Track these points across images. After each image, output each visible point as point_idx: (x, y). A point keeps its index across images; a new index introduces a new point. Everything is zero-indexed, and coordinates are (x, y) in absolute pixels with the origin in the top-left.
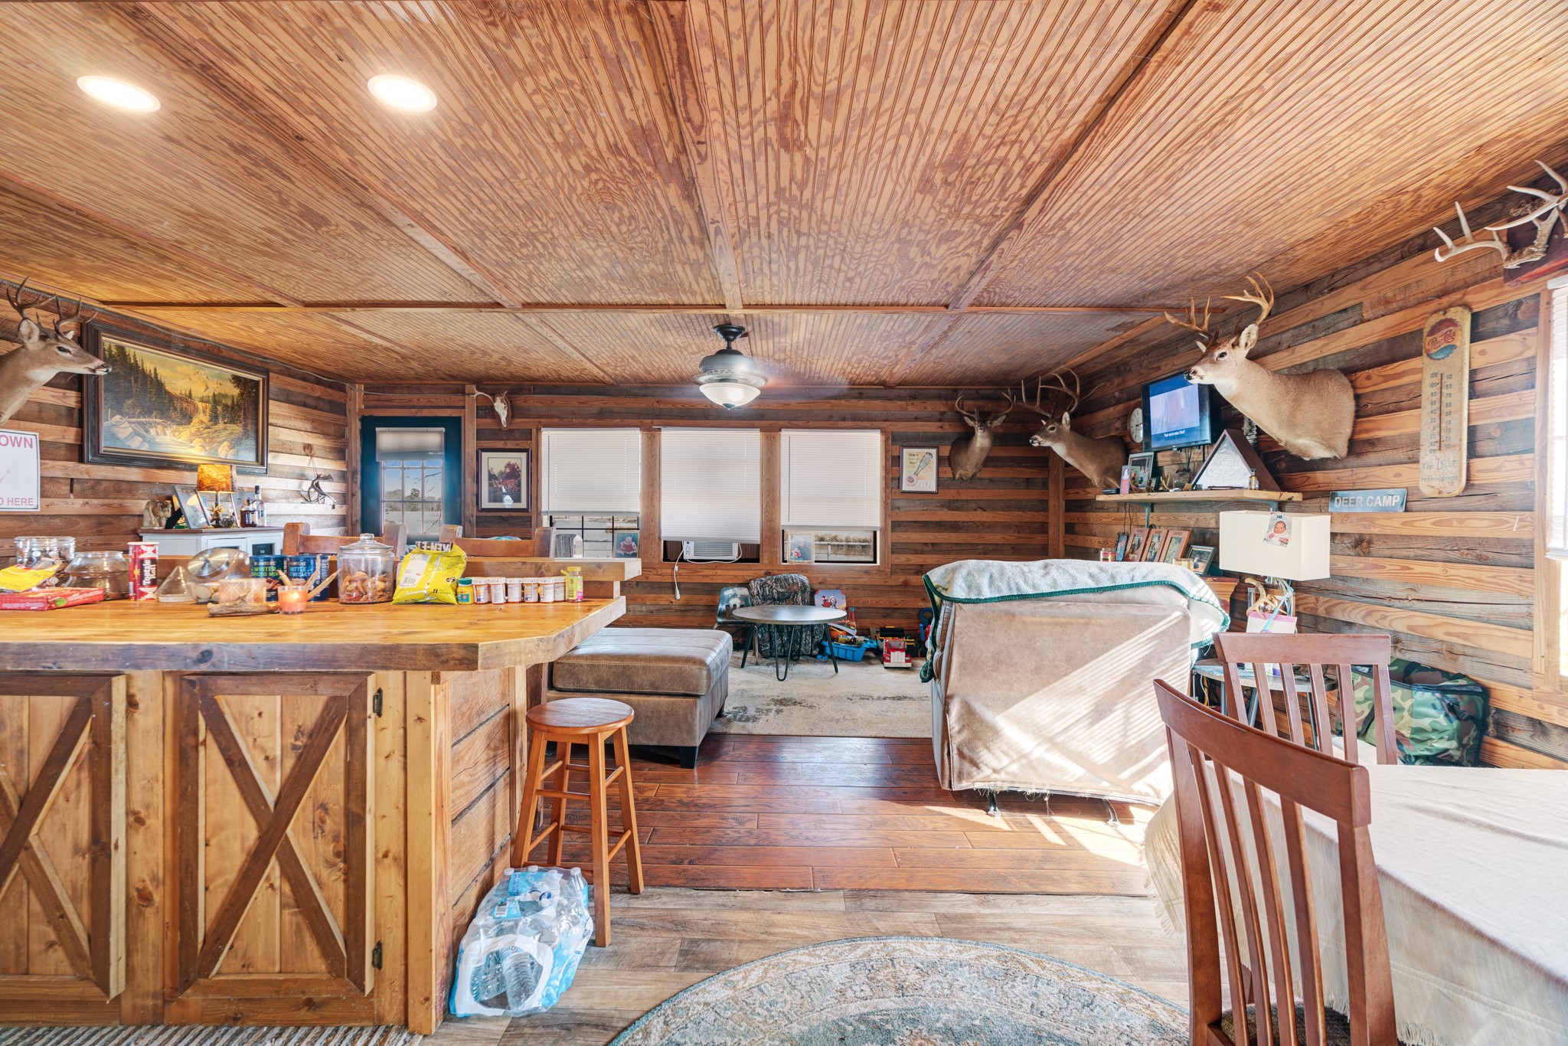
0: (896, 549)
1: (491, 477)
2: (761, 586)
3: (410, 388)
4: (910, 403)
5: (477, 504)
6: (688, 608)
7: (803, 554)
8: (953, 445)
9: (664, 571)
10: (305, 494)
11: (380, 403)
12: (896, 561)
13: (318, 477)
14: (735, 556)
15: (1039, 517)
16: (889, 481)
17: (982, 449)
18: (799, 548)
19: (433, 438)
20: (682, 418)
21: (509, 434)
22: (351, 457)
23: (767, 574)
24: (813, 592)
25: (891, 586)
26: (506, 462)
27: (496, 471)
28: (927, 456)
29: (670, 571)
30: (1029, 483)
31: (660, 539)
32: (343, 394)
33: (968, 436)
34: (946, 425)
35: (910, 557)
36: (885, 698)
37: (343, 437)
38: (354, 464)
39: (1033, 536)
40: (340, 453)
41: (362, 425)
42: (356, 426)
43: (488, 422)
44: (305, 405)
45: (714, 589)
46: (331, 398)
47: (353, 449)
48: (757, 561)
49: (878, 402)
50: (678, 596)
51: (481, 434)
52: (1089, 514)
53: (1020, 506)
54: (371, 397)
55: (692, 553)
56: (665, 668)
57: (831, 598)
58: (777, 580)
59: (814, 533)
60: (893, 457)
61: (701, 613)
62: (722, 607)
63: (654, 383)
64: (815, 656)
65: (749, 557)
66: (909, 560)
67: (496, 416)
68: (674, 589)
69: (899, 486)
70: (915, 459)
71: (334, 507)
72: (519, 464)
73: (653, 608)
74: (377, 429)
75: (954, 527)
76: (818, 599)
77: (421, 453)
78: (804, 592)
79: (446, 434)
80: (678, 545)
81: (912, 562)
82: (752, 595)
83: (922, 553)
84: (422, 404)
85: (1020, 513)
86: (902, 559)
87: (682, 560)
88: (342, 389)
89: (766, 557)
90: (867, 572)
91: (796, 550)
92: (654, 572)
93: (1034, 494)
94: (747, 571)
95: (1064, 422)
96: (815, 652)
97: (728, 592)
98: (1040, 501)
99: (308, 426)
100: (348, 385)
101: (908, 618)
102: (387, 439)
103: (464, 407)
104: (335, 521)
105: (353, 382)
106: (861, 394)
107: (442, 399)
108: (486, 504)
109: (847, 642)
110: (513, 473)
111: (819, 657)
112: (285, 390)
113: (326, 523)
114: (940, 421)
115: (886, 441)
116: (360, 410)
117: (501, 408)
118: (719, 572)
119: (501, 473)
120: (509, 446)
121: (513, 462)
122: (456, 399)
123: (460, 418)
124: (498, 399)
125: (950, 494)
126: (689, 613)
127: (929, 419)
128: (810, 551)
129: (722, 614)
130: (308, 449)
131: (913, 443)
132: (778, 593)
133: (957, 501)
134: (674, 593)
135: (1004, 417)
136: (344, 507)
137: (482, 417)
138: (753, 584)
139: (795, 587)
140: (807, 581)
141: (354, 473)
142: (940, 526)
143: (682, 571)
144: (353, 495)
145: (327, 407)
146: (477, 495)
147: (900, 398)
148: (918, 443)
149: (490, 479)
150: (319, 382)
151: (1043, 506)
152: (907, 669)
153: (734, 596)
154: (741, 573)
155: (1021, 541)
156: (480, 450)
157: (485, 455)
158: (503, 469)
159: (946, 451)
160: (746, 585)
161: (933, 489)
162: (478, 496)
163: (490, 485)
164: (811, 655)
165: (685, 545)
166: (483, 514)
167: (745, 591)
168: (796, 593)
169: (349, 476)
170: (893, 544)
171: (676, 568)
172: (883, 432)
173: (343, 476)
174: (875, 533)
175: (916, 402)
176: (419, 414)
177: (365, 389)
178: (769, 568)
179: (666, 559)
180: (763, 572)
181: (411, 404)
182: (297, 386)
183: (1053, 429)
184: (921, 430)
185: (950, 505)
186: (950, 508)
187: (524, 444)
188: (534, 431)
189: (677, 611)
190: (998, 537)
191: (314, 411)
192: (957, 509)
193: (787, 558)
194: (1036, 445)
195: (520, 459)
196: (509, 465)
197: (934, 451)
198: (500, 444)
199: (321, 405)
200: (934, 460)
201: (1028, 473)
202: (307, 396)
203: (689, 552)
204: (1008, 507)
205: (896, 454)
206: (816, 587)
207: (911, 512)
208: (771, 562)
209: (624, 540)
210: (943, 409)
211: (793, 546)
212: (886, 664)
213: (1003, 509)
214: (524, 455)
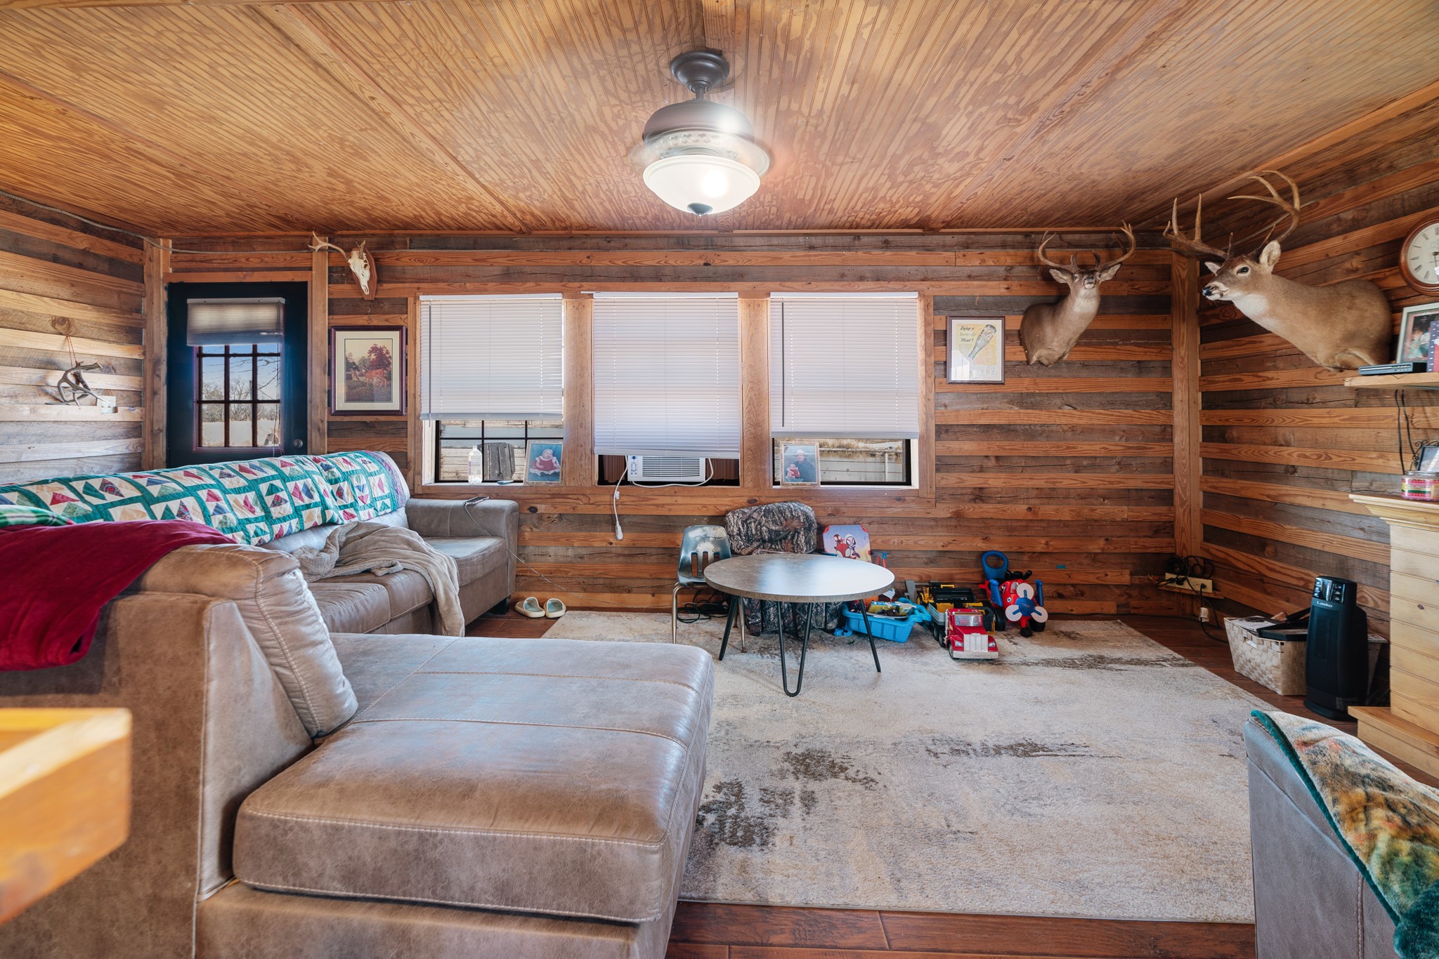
0: (943, 464)
1: (350, 366)
2: (744, 522)
3: (236, 243)
4: (960, 254)
5: (329, 404)
6: (634, 551)
7: (803, 470)
8: (1026, 313)
9: (599, 499)
10: (53, 391)
11: (194, 265)
12: (943, 483)
13: (78, 365)
14: (702, 478)
15: (1159, 417)
16: (931, 368)
17: (1082, 316)
18: (797, 464)
19: (266, 314)
20: (623, 279)
21: (374, 305)
22: (151, 341)
23: (752, 502)
24: (821, 529)
25: (935, 519)
26: (370, 344)
27: (356, 358)
28: (988, 330)
29: (607, 498)
30: (1141, 368)
31: (592, 452)
32: (135, 251)
33: (1059, 297)
34: (1015, 284)
35: (965, 476)
36: (998, 750)
37: (138, 311)
38: (156, 350)
39: (1150, 445)
40: (133, 333)
41: (170, 296)
42: (160, 298)
43: (344, 290)
44: (55, 259)
45: (674, 525)
46: (111, 254)
47: (156, 329)
48: (735, 482)
49: (913, 253)
50: (620, 535)
51: (334, 306)
52: (1270, 412)
53: (1126, 401)
54: (181, 257)
55: (640, 471)
56: (537, 847)
57: (847, 537)
58: (767, 512)
59: (817, 442)
60: (936, 332)
61: (653, 559)
62: (686, 555)
63: (580, 228)
64: (832, 632)
65: (724, 476)
66: (963, 481)
67: (352, 278)
68: (614, 524)
69: (946, 373)
70: (969, 335)
71: (116, 410)
72: (389, 348)
73: (583, 552)
74: (189, 301)
75: (1030, 433)
76: (829, 542)
77: (251, 333)
78: (808, 529)
79: (286, 307)
80: (621, 461)
81: (968, 484)
82: (730, 535)
83: (982, 470)
84: (252, 265)
85: (1130, 411)
86: (950, 479)
87: (625, 482)
88: (138, 245)
89: (748, 479)
90: (900, 499)
91: (793, 466)
92: (585, 500)
93: (1150, 383)
94: (723, 498)
95: (1263, 258)
96: (831, 625)
97: (694, 534)
98: (1159, 394)
99: (65, 292)
100: (146, 239)
101: (963, 565)
102: (204, 316)
103: (310, 269)
104: (120, 430)
105: (155, 237)
106: (886, 242)
107: (281, 257)
108: (341, 404)
109: (883, 612)
110: (380, 360)
111: (838, 633)
112: (11, 233)
113: (100, 433)
114: (1006, 279)
115: (926, 307)
116: (166, 274)
117: (359, 266)
118: (680, 500)
119: (363, 360)
120: (375, 323)
121: (380, 344)
122: (299, 258)
123: (305, 284)
124: (355, 253)
125: (1024, 384)
126: (637, 559)
127: (989, 277)
128: (812, 468)
129: (686, 568)
130: (63, 326)
131: (965, 313)
132: (770, 531)
133: (1033, 394)
134: (614, 530)
135: (1118, 267)
136: (137, 410)
137: (337, 282)
138: (731, 518)
139: (795, 523)
140: (812, 514)
141: (156, 363)
142: (1007, 430)
143: (625, 499)
144: (154, 393)
145: (106, 267)
146: (329, 392)
147: (945, 247)
148: (973, 312)
149: (347, 369)
150: (85, 229)
151: (1166, 400)
152: (991, 662)
153: (705, 538)
154: (713, 501)
155: (1130, 453)
156: (334, 329)
157: (340, 336)
158: (366, 355)
159: (1015, 322)
160: (719, 519)
161: (999, 378)
162: (330, 394)
163: (348, 378)
164: (825, 630)
165: (629, 461)
166: (338, 419)
167: (720, 532)
168: (796, 531)
169: (148, 366)
170: (938, 458)
171: (617, 494)
172: (922, 296)
173: (136, 367)
174: (908, 443)
175: (969, 252)
176: (248, 280)
177: (174, 246)
178: (753, 494)
179: (602, 481)
180: (745, 500)
181: (237, 265)
182: (35, 229)
183: (1244, 270)
184: (978, 292)
185: (1024, 400)
186: (1022, 404)
187: (396, 320)
188: (411, 300)
189: (619, 555)
190: (1097, 447)
191: (76, 271)
192: (1033, 406)
193: (779, 478)
194: (1215, 297)
195: (390, 341)
196: (375, 349)
197: (998, 323)
198: (362, 320)
199: (91, 262)
200: (998, 336)
201: (1140, 354)
202: (60, 246)
203: (635, 470)
204: (1111, 402)
205: (941, 327)
206: (824, 521)
207: (967, 413)
208: (757, 485)
209: (540, 453)
210: (1009, 261)
211: (789, 460)
212: (957, 654)
213: (1102, 406)
214: (396, 335)
